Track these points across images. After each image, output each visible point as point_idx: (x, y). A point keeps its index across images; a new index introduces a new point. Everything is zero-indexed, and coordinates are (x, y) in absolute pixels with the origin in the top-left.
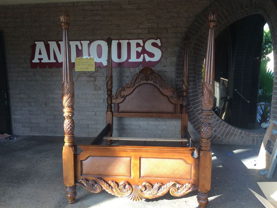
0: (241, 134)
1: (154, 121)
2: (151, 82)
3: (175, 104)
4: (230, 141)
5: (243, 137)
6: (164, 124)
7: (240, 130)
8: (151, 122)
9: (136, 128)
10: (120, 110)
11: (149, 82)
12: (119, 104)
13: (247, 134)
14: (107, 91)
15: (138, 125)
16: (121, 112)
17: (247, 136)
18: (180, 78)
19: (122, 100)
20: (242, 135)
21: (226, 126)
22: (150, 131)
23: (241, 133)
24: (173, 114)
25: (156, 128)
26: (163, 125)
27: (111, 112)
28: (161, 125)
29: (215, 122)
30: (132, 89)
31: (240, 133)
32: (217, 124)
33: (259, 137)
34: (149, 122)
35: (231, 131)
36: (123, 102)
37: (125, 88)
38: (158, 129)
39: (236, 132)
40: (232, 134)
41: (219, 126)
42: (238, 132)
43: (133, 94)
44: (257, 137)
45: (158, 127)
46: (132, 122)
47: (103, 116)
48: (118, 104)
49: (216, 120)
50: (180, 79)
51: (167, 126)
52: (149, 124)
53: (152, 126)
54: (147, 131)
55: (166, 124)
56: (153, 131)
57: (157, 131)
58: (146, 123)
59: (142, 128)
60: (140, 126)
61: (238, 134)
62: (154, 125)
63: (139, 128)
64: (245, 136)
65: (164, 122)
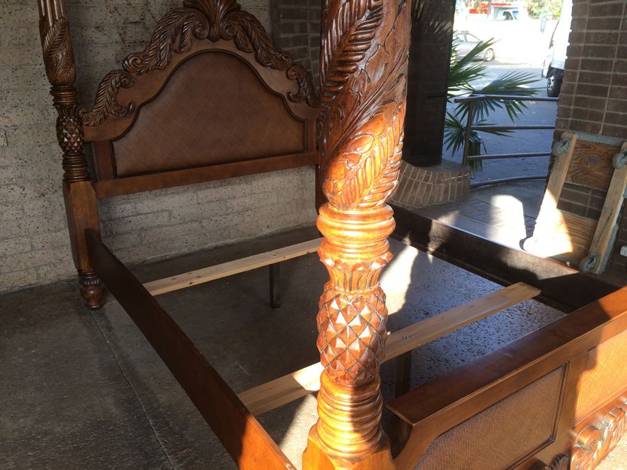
0: (428, 181)
1: (215, 187)
2: (229, 46)
3: (303, 121)
4: (406, 204)
5: (429, 186)
6: (247, 191)
7: (426, 171)
8: (207, 192)
9: (158, 222)
10: (121, 167)
11: (222, 45)
12: (115, 144)
13: (437, 178)
14: (55, 91)
15: (163, 210)
16: (129, 174)
17: (438, 183)
18: (292, 31)
19: (125, 124)
20: (429, 183)
22: (205, 223)
23: (427, 179)
24: (300, 155)
25: (224, 208)
26: (245, 196)
27: (89, 183)
28: (239, 194)
30: (163, 76)
31: (425, 180)
33: (455, 181)
34: (199, 193)
35: (410, 178)
36: (132, 134)
37: (134, 75)
38: (230, 210)
39: (418, 178)
40: (411, 182)
42: (421, 178)
43: (166, 98)
44: (453, 181)
45: (228, 204)
46: (139, 206)
47: (12, 203)
48: (111, 141)
50: (291, 35)
51: (256, 195)
52: (200, 201)
53: (213, 203)
54: (195, 225)
55: (253, 188)
56: (215, 218)
57: (228, 217)
58: (190, 197)
59: (179, 218)
60: (170, 213)
61: (421, 181)
62: (217, 201)
63: (170, 219)
64: (432, 184)
65: (245, 186)
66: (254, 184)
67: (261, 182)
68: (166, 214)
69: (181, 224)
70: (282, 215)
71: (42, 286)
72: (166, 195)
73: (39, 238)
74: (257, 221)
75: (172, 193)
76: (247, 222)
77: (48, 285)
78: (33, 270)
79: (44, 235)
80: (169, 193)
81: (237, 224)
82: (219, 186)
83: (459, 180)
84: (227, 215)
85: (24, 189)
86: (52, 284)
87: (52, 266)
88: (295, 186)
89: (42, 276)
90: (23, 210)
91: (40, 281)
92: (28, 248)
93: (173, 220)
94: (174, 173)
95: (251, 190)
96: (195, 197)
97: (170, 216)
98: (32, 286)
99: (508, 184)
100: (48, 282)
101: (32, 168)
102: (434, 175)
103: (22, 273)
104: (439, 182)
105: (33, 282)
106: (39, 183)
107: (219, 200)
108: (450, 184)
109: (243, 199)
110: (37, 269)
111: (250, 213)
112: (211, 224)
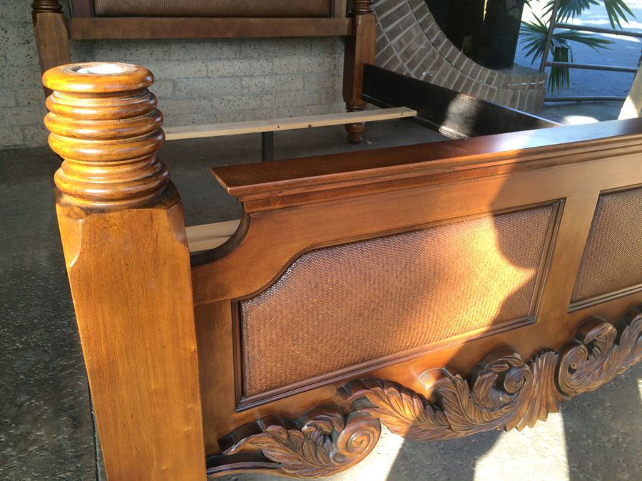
0: (491, 84)
1: (228, 59)
5: (492, 91)
6: (268, 70)
7: (490, 71)
8: (219, 64)
10: (101, 4)
13: (503, 82)
15: (166, 79)
17: (503, 88)
20: (492, 86)
21: (457, 61)
22: (216, 102)
23: (489, 81)
24: (324, 20)
25: (239, 87)
26: (264, 75)
28: (257, 72)
29: (429, 50)
31: (487, 82)
32: (434, 55)
33: (527, 88)
34: (209, 63)
35: (468, 77)
38: (246, 91)
39: (479, 79)
40: (470, 82)
41: (439, 63)
42: (483, 79)
44: (524, 88)
45: (244, 82)
49: (433, 40)
51: (278, 77)
52: (210, 75)
53: (224, 79)
54: (204, 102)
55: (275, 67)
56: (228, 98)
57: (243, 98)
58: (198, 68)
59: (185, 91)
60: (175, 84)
61: (483, 83)
62: (230, 77)
63: (174, 92)
64: (496, 88)
65: (264, 63)
66: (277, 62)
67: (284, 61)
68: (170, 85)
69: (187, 99)
70: (308, 105)
71: (28, 149)
72: (170, 61)
73: (24, 92)
74: (278, 108)
75: (178, 60)
76: (266, 108)
77: (35, 148)
78: (17, 130)
79: (30, 90)
80: (173, 59)
81: (254, 109)
82: (233, 59)
83: (532, 87)
84: (242, 96)
85: (6, 32)
86: (39, 148)
87: (39, 127)
88: (325, 71)
89: (29, 137)
90: (5, 56)
91: (27, 143)
92: (12, 103)
93: (178, 93)
94: (165, 20)
95: (272, 69)
96: (204, 68)
97: (174, 88)
98: (18, 147)
99: (595, 103)
100: (35, 145)
101: (15, 8)
102: (500, 77)
103: (7, 132)
104: (505, 87)
105: (19, 143)
106: (24, 27)
107: (233, 76)
108: (519, 92)
109: (262, 79)
110: (23, 128)
111: (270, 97)
112: (223, 105)
